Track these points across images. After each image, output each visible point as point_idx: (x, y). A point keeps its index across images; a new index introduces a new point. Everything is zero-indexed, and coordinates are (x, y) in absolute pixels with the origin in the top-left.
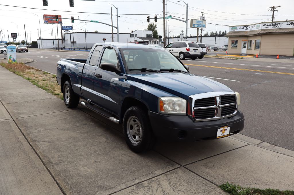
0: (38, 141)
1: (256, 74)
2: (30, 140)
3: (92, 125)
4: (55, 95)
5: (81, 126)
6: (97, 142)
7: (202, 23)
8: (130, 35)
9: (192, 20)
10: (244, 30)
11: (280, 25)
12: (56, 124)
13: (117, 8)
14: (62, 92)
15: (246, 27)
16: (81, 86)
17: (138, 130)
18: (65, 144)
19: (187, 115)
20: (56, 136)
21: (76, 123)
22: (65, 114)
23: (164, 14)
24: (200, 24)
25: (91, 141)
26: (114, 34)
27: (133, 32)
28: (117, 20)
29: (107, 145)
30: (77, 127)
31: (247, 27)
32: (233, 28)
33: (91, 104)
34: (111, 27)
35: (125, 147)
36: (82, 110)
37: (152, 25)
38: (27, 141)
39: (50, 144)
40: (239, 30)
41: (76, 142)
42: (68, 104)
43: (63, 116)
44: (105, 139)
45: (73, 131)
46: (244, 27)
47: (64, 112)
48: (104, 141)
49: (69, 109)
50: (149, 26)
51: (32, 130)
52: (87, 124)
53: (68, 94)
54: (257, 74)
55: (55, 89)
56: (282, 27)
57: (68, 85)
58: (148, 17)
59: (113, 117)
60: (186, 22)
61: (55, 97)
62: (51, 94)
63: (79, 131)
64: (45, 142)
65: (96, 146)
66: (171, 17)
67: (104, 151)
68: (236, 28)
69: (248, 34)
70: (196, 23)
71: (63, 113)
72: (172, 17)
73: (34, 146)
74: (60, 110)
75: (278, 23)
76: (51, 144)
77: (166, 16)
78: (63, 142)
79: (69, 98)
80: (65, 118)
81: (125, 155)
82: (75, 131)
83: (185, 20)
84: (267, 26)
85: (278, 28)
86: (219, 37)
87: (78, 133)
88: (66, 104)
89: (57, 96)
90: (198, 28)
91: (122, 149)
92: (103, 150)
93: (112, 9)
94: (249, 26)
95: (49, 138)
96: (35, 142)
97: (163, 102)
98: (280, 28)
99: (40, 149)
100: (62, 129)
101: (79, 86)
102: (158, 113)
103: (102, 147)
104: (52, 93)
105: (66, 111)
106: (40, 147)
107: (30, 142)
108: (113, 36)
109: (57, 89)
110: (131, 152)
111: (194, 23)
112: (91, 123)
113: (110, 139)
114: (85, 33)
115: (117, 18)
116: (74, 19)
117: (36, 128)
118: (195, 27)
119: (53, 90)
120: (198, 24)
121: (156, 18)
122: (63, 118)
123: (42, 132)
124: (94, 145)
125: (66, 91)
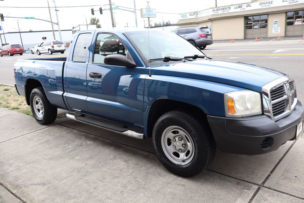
0: (25, 186)
1: (230, 58)
2: (9, 186)
3: (90, 144)
4: (13, 109)
5: (77, 149)
6: (116, 170)
7: (152, 12)
8: (71, 31)
9: (141, 10)
10: (194, 17)
11: (228, 10)
12: (37, 151)
13: (54, 2)
14: (29, 104)
15: (195, 14)
16: (62, 92)
17: (183, 144)
18: (70, 182)
19: (263, 114)
20: (48, 171)
21: (67, 145)
22: (43, 133)
23: (110, 5)
24: (150, 13)
25: (105, 169)
26: (55, 32)
27: (74, 28)
28: (57, 15)
29: (134, 172)
30: (71, 151)
31: (197, 14)
32: (183, 15)
33: (83, 116)
34: (51, 23)
35: (161, 171)
36: (64, 126)
37: (94, 19)
38: (5, 189)
39: (46, 187)
40: (189, 17)
41: (86, 176)
42: (41, 120)
43: (41, 138)
44: (124, 164)
45: (70, 159)
46: (194, 14)
47: (38, 131)
48: (125, 166)
49: (44, 127)
50: (91, 21)
51: (5, 168)
52: (84, 144)
53: (39, 106)
54: (232, 58)
55: (9, 101)
56: (231, 11)
57: (38, 94)
58: (91, 10)
59: (129, 131)
60: (134, 12)
61: (15, 112)
62: (7, 109)
63: (78, 157)
64: (35, 185)
65: (118, 177)
66: (117, 8)
67: (137, 182)
68: (186, 15)
69: (199, 21)
70: (147, 12)
71: (38, 133)
72: (119, 8)
73: (22, 197)
74: (32, 130)
75: (226, 7)
76: (49, 187)
77: (113, 7)
78: (65, 180)
79: (41, 112)
80: (46, 140)
81: (170, 183)
82: (73, 158)
83: (134, 10)
84: (216, 11)
85: (227, 12)
86: (162, 27)
87: (79, 160)
88: (38, 120)
89: (16, 110)
90: (149, 18)
91: (159, 174)
92: (134, 182)
93: (48, 3)
94: (198, 13)
95: (40, 177)
96: (21, 188)
97: (232, 101)
98: (229, 12)
99: (36, 199)
100: (51, 159)
101: (60, 93)
102: (225, 117)
103: (129, 177)
104: (8, 107)
105: (42, 130)
106: (32, 196)
107: (12, 190)
108: (54, 33)
109: (12, 101)
110: (175, 177)
111: (144, 12)
112: (89, 142)
113: (131, 162)
114: (20, 32)
115: (56, 12)
116: (4, 16)
117: (9, 164)
118: (146, 17)
119: (7, 103)
120: (149, 13)
121: (101, 10)
122: (44, 140)
123: (23, 169)
124: (116, 176)
125: (34, 103)
